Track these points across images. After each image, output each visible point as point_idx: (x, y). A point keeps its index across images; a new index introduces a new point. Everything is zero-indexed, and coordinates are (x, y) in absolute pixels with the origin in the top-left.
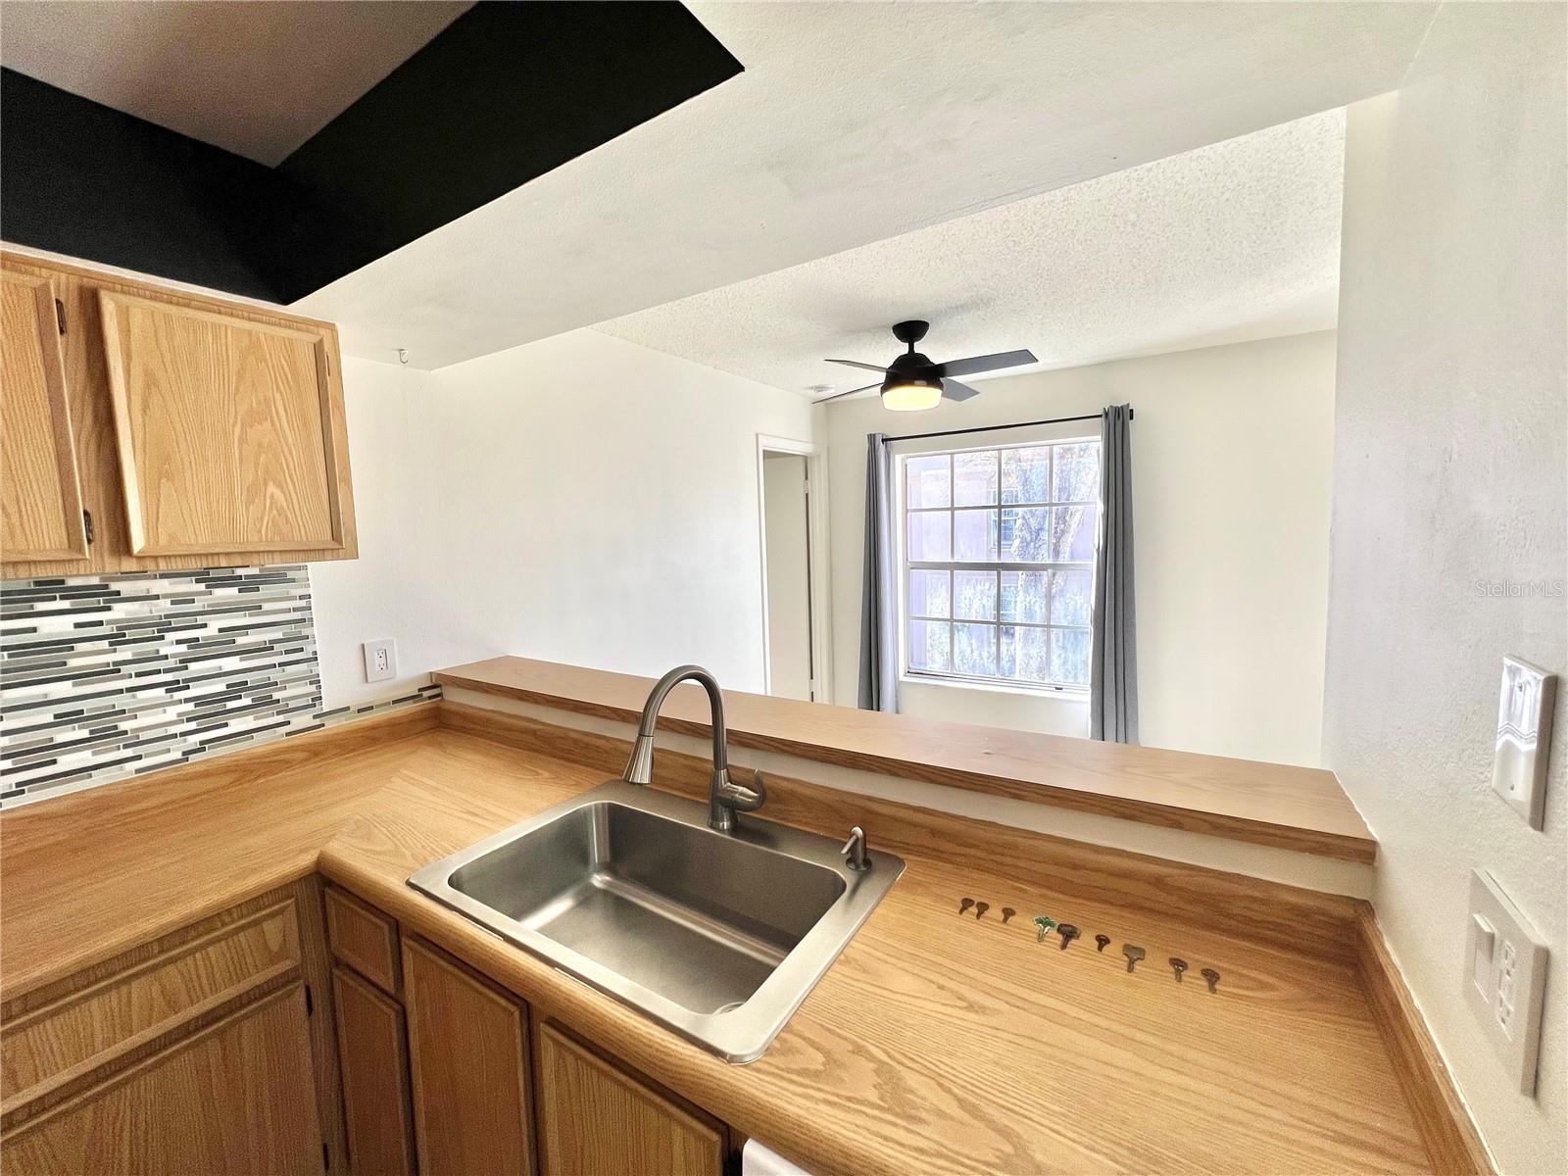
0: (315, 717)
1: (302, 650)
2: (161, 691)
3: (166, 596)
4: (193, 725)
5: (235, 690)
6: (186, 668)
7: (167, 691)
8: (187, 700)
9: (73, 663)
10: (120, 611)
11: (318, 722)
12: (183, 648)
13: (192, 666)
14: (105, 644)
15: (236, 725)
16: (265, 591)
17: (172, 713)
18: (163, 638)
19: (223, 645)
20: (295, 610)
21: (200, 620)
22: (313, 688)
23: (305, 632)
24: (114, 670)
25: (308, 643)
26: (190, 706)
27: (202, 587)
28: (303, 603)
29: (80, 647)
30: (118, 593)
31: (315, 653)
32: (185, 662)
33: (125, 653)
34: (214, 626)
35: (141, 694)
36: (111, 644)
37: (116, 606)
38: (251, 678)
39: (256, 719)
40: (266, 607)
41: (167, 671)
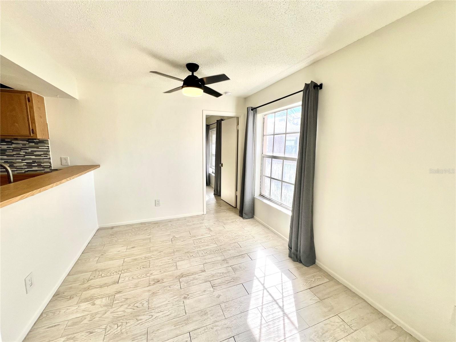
0: (50, 170)
1: (47, 157)
2: (21, 160)
3: (21, 144)
4: (26, 167)
5: (34, 162)
6: (25, 157)
7: (22, 160)
8: (25, 162)
9: (6, 153)
10: (14, 146)
11: (50, 171)
12: (24, 153)
13: (26, 157)
14: (11, 151)
15: (34, 169)
16: (39, 144)
17: (22, 164)
18: (20, 151)
19: (32, 154)
20: (46, 149)
21: (27, 149)
22: (50, 164)
23: (48, 153)
24: (13, 156)
25: (48, 156)
26: (26, 164)
27: (28, 143)
28: (47, 148)
29: (8, 151)
30: (13, 142)
31: (50, 158)
32: (25, 156)
33: (15, 153)
34: (30, 150)
35: (17, 160)
36: (12, 151)
37: (13, 145)
38: (37, 160)
39: (38, 168)
40: (40, 147)
41: (22, 157)
